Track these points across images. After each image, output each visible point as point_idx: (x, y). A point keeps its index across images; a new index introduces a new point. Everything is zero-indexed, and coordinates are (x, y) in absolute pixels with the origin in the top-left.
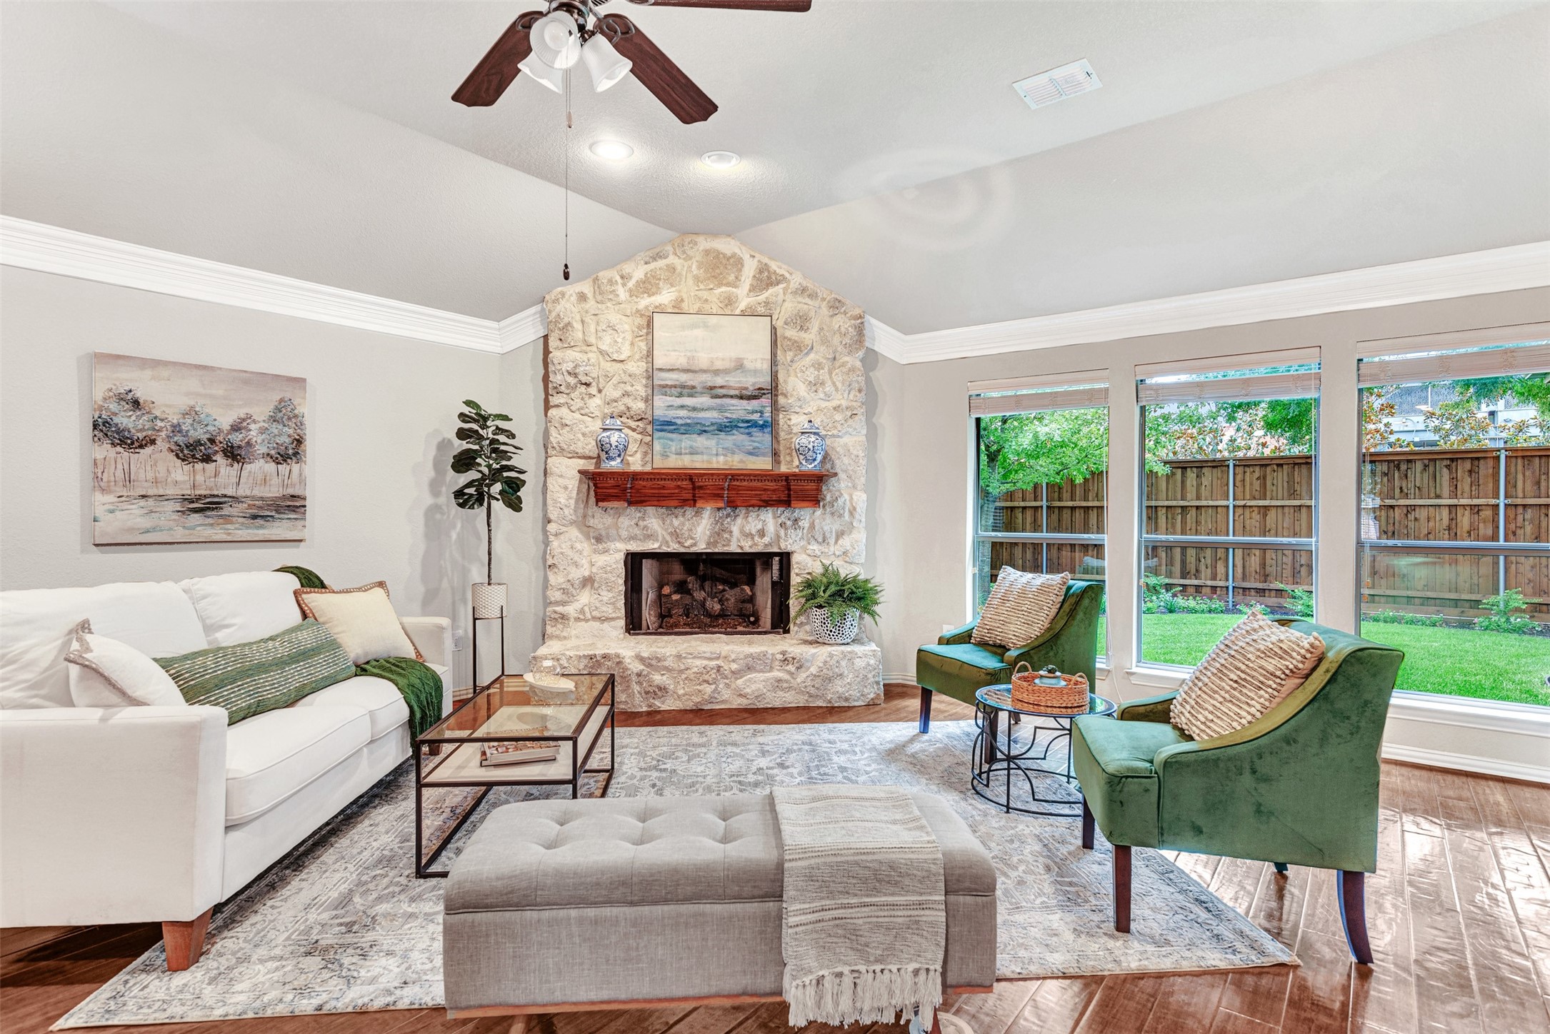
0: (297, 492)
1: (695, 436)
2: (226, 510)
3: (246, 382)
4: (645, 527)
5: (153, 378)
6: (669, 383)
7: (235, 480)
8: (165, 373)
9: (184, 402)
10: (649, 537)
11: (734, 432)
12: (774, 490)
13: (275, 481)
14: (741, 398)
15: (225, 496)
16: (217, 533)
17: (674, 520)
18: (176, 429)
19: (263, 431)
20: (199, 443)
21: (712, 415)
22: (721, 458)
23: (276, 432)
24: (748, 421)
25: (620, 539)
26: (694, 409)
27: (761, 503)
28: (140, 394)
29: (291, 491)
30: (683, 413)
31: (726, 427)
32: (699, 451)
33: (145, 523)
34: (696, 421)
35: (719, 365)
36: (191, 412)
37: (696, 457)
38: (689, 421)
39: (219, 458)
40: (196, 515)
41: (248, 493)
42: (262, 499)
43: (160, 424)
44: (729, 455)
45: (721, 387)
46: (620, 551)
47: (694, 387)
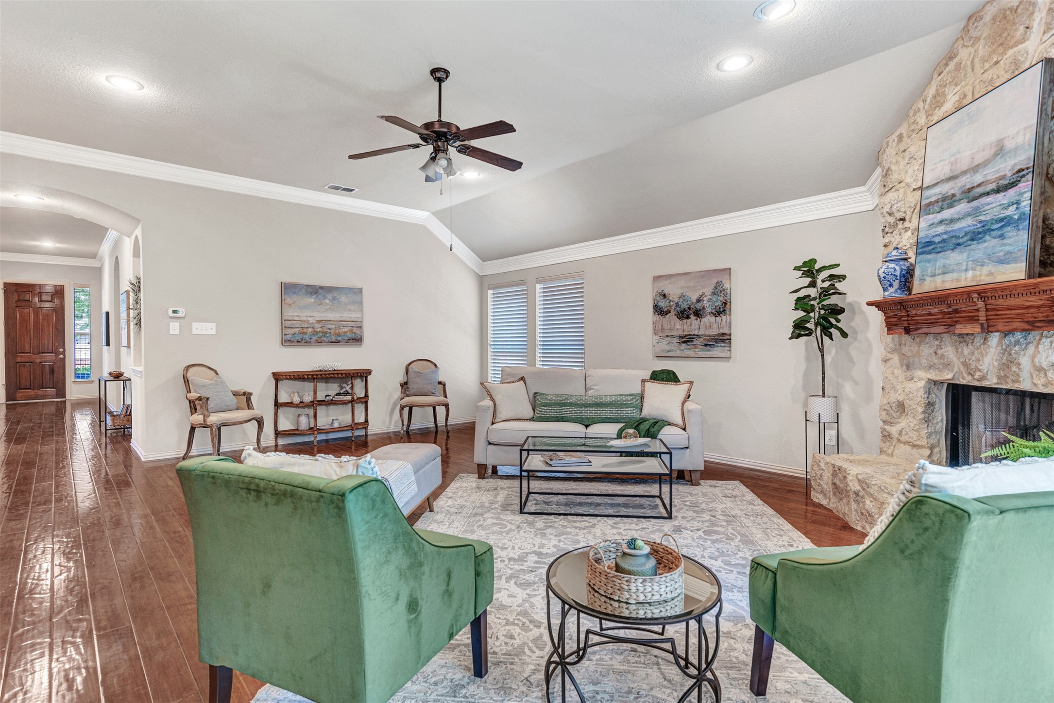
0: (726, 331)
1: (949, 252)
2: (695, 342)
3: (703, 277)
4: (942, 357)
5: (670, 283)
6: (933, 199)
7: (698, 327)
8: (673, 279)
9: (678, 292)
10: (948, 365)
11: (987, 237)
12: (1039, 307)
13: (715, 326)
14: (998, 191)
15: (694, 335)
16: (691, 353)
17: (965, 348)
18: (677, 305)
19: (709, 300)
20: (685, 310)
21: (968, 223)
22: (970, 274)
23: (715, 300)
24: (1002, 220)
25: (921, 368)
26: (952, 221)
27: (1026, 326)
28: (666, 292)
29: (722, 331)
30: (941, 229)
31: (979, 233)
32: (951, 268)
33: (667, 348)
34: (951, 234)
35: (979, 159)
36: (682, 296)
37: (948, 277)
38: (945, 236)
39: (692, 316)
40: (684, 344)
41: (703, 333)
42: (709, 336)
43: (672, 303)
44: (978, 268)
45: (979, 185)
46: (922, 379)
47: (953, 195)
